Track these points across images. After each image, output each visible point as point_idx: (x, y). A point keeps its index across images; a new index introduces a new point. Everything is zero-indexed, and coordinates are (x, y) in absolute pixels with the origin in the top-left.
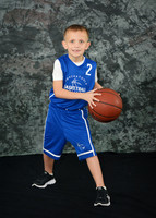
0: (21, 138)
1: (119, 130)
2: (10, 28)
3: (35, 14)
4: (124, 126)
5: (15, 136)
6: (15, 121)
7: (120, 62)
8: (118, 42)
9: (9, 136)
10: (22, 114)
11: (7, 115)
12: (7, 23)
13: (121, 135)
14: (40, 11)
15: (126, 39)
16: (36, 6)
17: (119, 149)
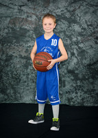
0: (15, 93)
1: (73, 92)
2: (12, 28)
3: (27, 21)
4: (76, 90)
5: (12, 92)
6: (12, 83)
7: (75, 51)
8: (74, 39)
9: (8, 91)
10: (16, 79)
11: (8, 79)
12: (10, 26)
13: (74, 95)
14: (30, 19)
15: (79, 38)
16: (28, 16)
17: (72, 103)
